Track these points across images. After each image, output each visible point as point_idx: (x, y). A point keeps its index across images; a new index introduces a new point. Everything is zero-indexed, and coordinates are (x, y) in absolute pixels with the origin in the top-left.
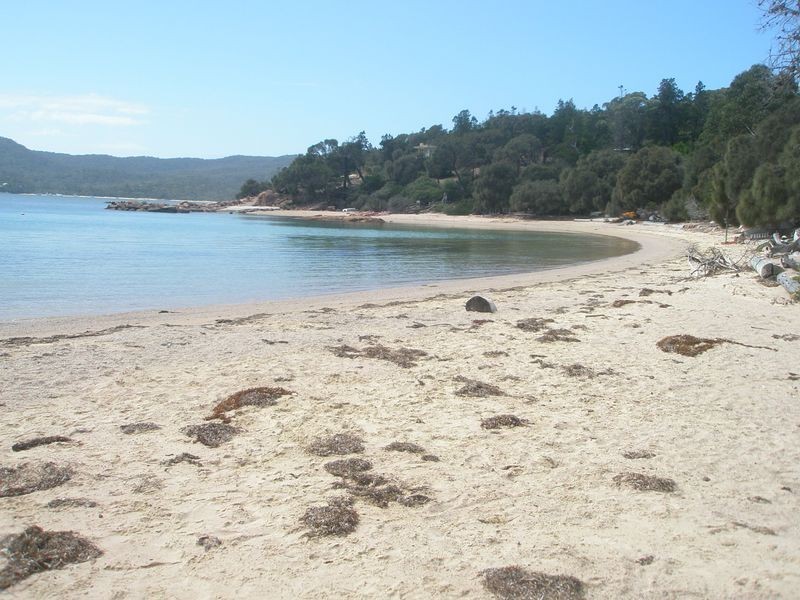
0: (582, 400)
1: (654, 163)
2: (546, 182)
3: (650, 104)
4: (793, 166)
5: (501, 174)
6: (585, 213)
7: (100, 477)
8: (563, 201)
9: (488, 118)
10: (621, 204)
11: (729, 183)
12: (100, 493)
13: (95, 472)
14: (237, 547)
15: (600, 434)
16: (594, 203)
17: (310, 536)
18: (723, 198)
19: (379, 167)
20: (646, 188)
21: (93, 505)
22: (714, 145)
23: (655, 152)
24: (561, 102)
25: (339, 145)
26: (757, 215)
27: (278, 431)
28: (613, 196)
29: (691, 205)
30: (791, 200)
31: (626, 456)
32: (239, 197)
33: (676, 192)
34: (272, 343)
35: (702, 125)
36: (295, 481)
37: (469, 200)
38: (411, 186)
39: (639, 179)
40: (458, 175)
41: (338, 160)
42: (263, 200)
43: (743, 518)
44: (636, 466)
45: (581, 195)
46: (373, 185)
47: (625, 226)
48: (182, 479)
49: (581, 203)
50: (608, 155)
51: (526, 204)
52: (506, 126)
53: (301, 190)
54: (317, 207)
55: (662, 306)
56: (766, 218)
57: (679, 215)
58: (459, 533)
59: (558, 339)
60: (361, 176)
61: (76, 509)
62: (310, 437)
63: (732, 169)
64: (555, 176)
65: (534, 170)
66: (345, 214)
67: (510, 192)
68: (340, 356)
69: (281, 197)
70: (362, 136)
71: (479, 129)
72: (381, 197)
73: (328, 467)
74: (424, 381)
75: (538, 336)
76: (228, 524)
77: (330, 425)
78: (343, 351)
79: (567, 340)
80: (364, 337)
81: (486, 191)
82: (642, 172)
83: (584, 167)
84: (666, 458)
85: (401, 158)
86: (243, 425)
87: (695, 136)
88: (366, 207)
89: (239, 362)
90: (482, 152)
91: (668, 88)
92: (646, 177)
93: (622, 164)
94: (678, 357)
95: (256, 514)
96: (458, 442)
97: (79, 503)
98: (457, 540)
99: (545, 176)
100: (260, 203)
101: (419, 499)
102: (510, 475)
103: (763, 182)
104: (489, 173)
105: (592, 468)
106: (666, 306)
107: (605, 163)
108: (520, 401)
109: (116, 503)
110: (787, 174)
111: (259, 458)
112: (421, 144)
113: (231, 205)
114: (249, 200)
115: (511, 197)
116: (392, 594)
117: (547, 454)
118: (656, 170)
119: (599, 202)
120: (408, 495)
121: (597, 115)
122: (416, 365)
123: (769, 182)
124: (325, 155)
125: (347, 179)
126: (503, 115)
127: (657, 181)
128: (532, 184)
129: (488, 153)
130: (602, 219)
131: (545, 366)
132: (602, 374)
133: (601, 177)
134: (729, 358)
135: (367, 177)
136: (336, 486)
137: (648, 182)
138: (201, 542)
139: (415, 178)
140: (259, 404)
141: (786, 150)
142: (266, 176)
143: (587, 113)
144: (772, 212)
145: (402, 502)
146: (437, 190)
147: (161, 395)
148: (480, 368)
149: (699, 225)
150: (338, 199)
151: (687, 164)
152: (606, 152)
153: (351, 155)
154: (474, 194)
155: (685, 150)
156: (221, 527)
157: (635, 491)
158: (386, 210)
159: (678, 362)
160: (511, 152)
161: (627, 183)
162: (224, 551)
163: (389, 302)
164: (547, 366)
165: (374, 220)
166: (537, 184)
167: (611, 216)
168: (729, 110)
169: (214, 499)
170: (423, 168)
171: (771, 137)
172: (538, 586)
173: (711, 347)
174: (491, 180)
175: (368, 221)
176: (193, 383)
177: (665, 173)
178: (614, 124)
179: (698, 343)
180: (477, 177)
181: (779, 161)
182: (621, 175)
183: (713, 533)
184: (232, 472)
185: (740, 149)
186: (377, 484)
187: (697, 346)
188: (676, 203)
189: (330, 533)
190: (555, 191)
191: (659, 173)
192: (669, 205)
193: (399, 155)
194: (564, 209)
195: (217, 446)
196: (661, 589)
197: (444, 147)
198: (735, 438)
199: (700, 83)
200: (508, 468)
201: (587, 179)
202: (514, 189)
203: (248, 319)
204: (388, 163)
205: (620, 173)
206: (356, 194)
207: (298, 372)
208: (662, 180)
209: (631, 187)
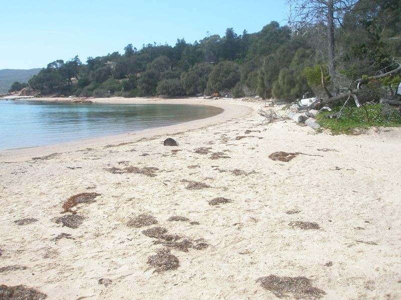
0: (249, 187)
1: (226, 69)
2: (174, 80)
3: (221, 40)
4: (296, 69)
5: (151, 76)
6: (194, 94)
7: (19, 252)
8: (183, 89)
9: (142, 48)
10: (212, 90)
11: (266, 78)
12: (24, 260)
13: (15, 249)
14: (122, 282)
15: (268, 203)
16: (198, 90)
17: (158, 271)
18: (263, 85)
19: (87, 74)
20: (223, 81)
21: (25, 268)
22: (255, 60)
23: (227, 64)
24: (178, 40)
25: (65, 63)
26: (282, 93)
27: (106, 216)
28: (207, 86)
29: (245, 89)
30: (297, 86)
31: (287, 213)
32: (10, 91)
33: (237, 83)
34: (73, 169)
35: (247, 51)
36: (130, 243)
37: (135, 90)
38: (104, 83)
39: (219, 77)
40: (129, 77)
41: (65, 70)
42: (24, 92)
43: (358, 238)
44: (294, 217)
45: (191, 85)
46: (84, 83)
47: (214, 100)
48: (69, 248)
49: (192, 90)
50: (203, 66)
51: (164, 91)
52: (151, 52)
53: (45, 87)
54: (55, 95)
55: (260, 138)
56: (286, 94)
57: (240, 94)
58: (233, 261)
59: (219, 157)
60: (77, 79)
61: (15, 272)
62: (125, 217)
63: (266, 72)
64: (178, 77)
65: (168, 73)
66: (70, 99)
67: (156, 85)
68: (113, 173)
69: (34, 90)
70: (76, 58)
71: (138, 54)
72: (89, 90)
73: (144, 232)
74: (166, 183)
75: (209, 157)
76: (109, 270)
77: (132, 210)
78: (114, 170)
79: (225, 157)
80: (121, 162)
81: (144, 85)
82: (221, 74)
83: (192, 72)
84: (306, 212)
85: (99, 69)
86: (84, 215)
87: (244, 56)
88: (81, 95)
89: (61, 180)
90: (140, 65)
91: (230, 33)
92: (223, 76)
93: (211, 70)
94: (281, 162)
95: (120, 263)
96: (203, 214)
97: (16, 268)
98: (234, 264)
99: (173, 77)
100: (22, 94)
101: (202, 246)
102: (239, 228)
103: (284, 77)
104: (145, 76)
105: (275, 221)
106: (262, 138)
107: (202, 70)
108: (220, 189)
109: (37, 265)
110: (294, 73)
111: (104, 232)
112: (108, 62)
113: (6, 96)
114: (16, 93)
115: (157, 88)
116: (220, 298)
117: (250, 216)
118: (227, 72)
119: (200, 89)
120: (195, 244)
121: (197, 46)
122: (156, 175)
123: (286, 77)
124: (57, 68)
125: (70, 81)
126: (150, 46)
127: (228, 78)
128: (167, 81)
129: (143, 66)
130: (203, 97)
131: (222, 171)
132: (250, 173)
133: (201, 77)
134: (305, 161)
135: (81, 80)
136: (155, 243)
137: (224, 79)
138: (101, 281)
139: (107, 79)
140: (86, 202)
141: (293, 62)
142: (25, 80)
143: (191, 45)
144: (289, 91)
145: (194, 247)
146: (118, 85)
147: (27, 202)
148: (190, 175)
149: (250, 99)
150: (66, 92)
151: (241, 69)
152: (202, 64)
153: (72, 68)
154: (138, 87)
155: (240, 62)
156: (106, 272)
157: (302, 230)
158: (92, 96)
159: (282, 165)
160: (155, 65)
161: (214, 79)
162: (116, 285)
163: (119, 143)
164: (223, 171)
165: (87, 102)
166: (170, 80)
167: (207, 96)
168: (261, 43)
169: (93, 257)
170: (110, 74)
171: (284, 56)
172: (290, 284)
173: (295, 157)
174: (146, 79)
175: (84, 102)
176: (41, 194)
177: (232, 74)
178: (205, 50)
179: (288, 155)
180: (139, 78)
181: (290, 67)
182: (211, 75)
183: (349, 247)
184: (94, 241)
185: (270, 62)
186: (176, 240)
187: (287, 156)
188: (238, 88)
189: (168, 269)
190: (178, 84)
191: (229, 74)
192: (234, 90)
193: (98, 68)
194: (183, 93)
195: (77, 227)
196: (345, 278)
197: (121, 63)
198: (330, 199)
199: (245, 30)
200: (236, 224)
201: (194, 78)
202: (158, 83)
203: (50, 156)
204: (91, 72)
205: (210, 74)
206: (75, 88)
207: (97, 183)
208: (231, 77)
209: (216, 81)
